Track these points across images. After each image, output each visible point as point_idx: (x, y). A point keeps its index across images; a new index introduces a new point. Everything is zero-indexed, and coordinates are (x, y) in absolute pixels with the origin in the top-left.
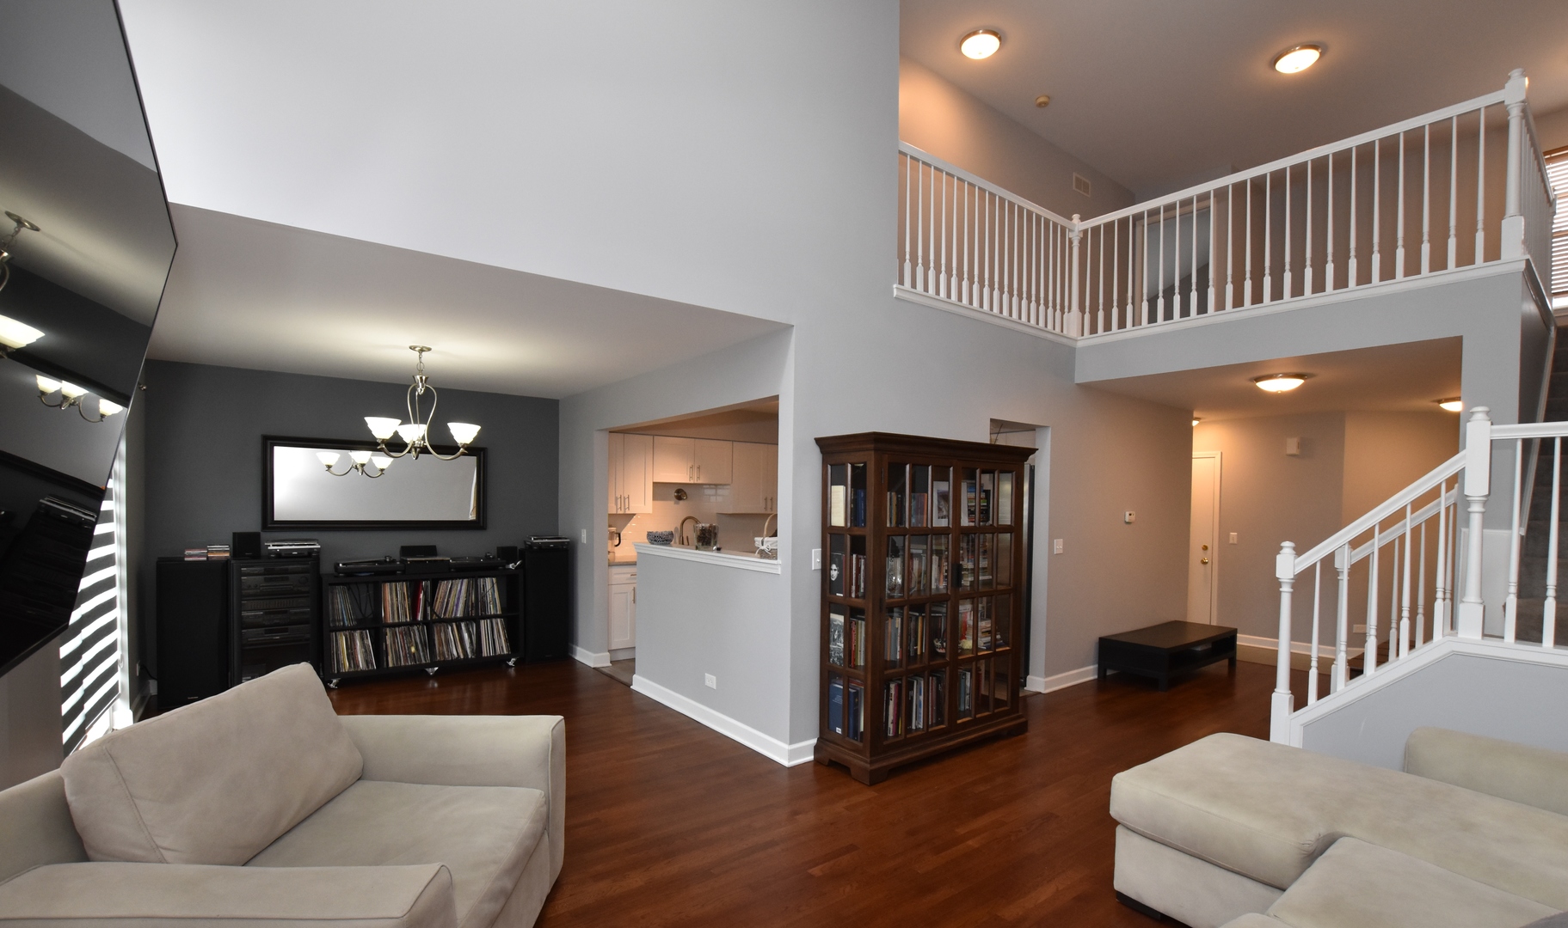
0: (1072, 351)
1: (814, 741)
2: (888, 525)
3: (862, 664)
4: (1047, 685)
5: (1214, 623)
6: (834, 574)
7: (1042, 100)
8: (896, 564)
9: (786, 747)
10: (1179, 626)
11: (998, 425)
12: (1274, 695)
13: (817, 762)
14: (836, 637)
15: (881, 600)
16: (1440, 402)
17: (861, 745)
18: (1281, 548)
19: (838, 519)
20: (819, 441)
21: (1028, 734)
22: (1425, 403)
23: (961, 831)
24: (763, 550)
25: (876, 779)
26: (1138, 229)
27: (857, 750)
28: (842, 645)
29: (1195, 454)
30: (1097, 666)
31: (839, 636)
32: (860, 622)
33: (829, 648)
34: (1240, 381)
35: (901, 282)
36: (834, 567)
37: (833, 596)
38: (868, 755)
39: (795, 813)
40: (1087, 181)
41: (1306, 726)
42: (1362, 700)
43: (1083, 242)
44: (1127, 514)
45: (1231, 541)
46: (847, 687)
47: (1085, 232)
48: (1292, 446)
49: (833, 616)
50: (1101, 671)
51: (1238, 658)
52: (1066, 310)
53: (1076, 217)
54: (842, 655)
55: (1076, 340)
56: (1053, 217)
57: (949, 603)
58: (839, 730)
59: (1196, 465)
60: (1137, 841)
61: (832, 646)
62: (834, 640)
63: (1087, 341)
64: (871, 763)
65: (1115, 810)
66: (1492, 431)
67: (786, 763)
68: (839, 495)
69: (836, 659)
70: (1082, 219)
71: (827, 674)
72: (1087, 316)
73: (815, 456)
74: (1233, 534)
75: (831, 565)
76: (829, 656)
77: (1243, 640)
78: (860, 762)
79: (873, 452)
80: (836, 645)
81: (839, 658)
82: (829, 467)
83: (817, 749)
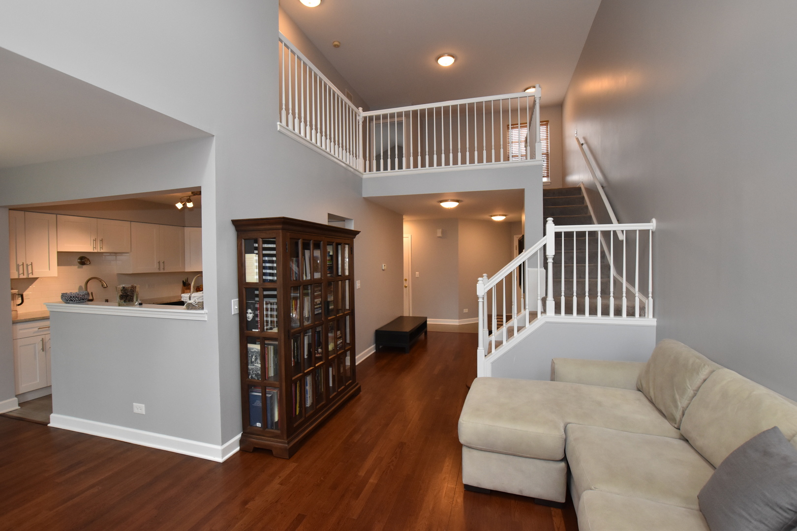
0: (361, 179)
1: (239, 436)
2: (291, 279)
3: (272, 375)
6: (250, 316)
7: (337, 43)
9: (219, 448)
12: (478, 350)
13: (242, 451)
14: (253, 360)
15: (289, 331)
17: (278, 432)
19: (252, 276)
20: (236, 223)
23: (362, 473)
24: (191, 303)
25: (292, 453)
27: (276, 436)
28: (260, 366)
31: (256, 359)
32: (269, 346)
33: (248, 368)
34: (433, 202)
36: (249, 311)
37: (251, 331)
38: (285, 438)
41: (491, 363)
42: (513, 348)
45: (417, 277)
46: (264, 393)
48: (439, 233)
49: (250, 346)
53: (360, 109)
54: (259, 372)
56: (352, 106)
57: (323, 326)
58: (259, 425)
60: (476, 453)
61: (250, 367)
62: (252, 362)
64: (288, 443)
66: (555, 228)
67: (220, 460)
68: (252, 261)
69: (254, 376)
71: (247, 385)
73: (231, 234)
75: (247, 310)
76: (248, 374)
78: (279, 444)
79: (281, 231)
80: (253, 365)
81: (257, 375)
82: (243, 241)
83: (242, 442)
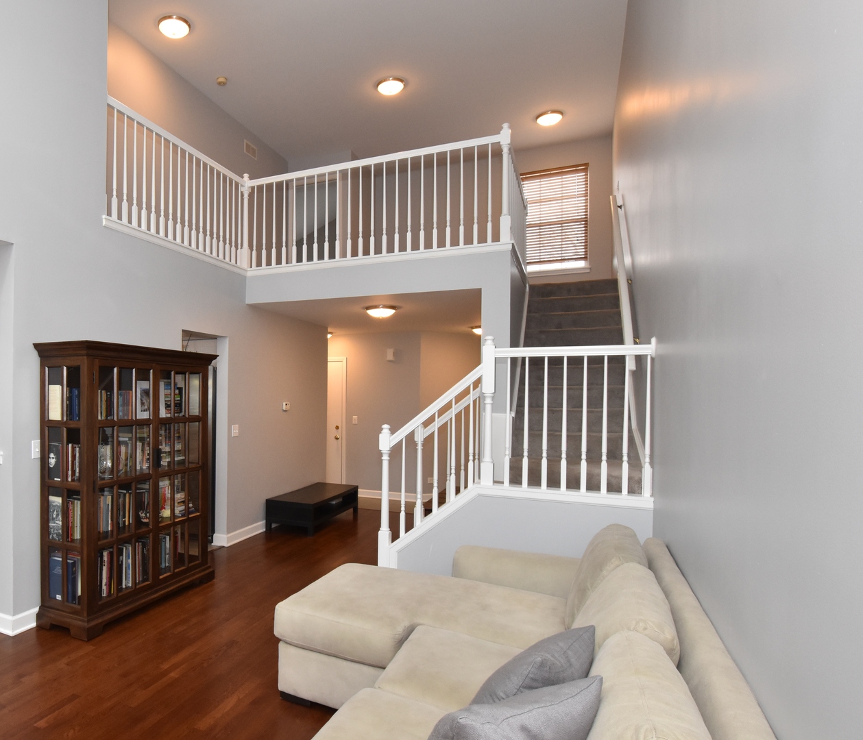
0: (244, 278)
1: (36, 609)
2: (99, 418)
3: (79, 537)
4: (228, 541)
5: (344, 483)
6: (52, 462)
7: (222, 80)
8: (106, 451)
9: (9, 618)
10: (320, 486)
11: (188, 335)
12: (379, 532)
13: (39, 628)
14: (54, 516)
15: (94, 482)
16: (472, 328)
17: (79, 607)
18: (382, 429)
19: (55, 414)
20: (39, 347)
21: (215, 580)
22: (464, 328)
23: (165, 666)
25: (92, 635)
26: (290, 191)
27: (76, 612)
28: (60, 523)
29: (329, 358)
30: (264, 521)
31: (57, 515)
32: (76, 501)
33: (48, 526)
34: (357, 309)
35: (109, 214)
36: (52, 455)
37: (50, 481)
38: (85, 615)
39: (21, 676)
40: (254, 147)
41: (399, 552)
42: (431, 530)
43: (251, 195)
44: (284, 404)
45: (354, 422)
46: (65, 558)
47: (253, 188)
48: (390, 355)
49: (52, 498)
50: (268, 525)
51: (359, 507)
52: (239, 247)
53: (246, 176)
54: (60, 531)
55: (247, 271)
56: (230, 174)
57: (151, 481)
58: (59, 597)
59: (331, 367)
60: (293, 650)
61: (51, 524)
62: (53, 519)
63: (253, 272)
64: (89, 621)
65: (278, 632)
66: (495, 352)
67: (11, 632)
68: (56, 393)
69: (55, 536)
70: (251, 178)
71: (47, 548)
72: (254, 253)
73: (34, 359)
74: (355, 417)
75: (49, 454)
76: (49, 533)
77: (362, 493)
78: (78, 622)
79: (85, 357)
80: (55, 523)
81: (58, 535)
82: (47, 369)
83: (39, 616)
